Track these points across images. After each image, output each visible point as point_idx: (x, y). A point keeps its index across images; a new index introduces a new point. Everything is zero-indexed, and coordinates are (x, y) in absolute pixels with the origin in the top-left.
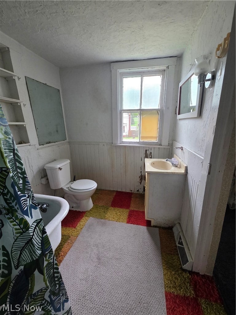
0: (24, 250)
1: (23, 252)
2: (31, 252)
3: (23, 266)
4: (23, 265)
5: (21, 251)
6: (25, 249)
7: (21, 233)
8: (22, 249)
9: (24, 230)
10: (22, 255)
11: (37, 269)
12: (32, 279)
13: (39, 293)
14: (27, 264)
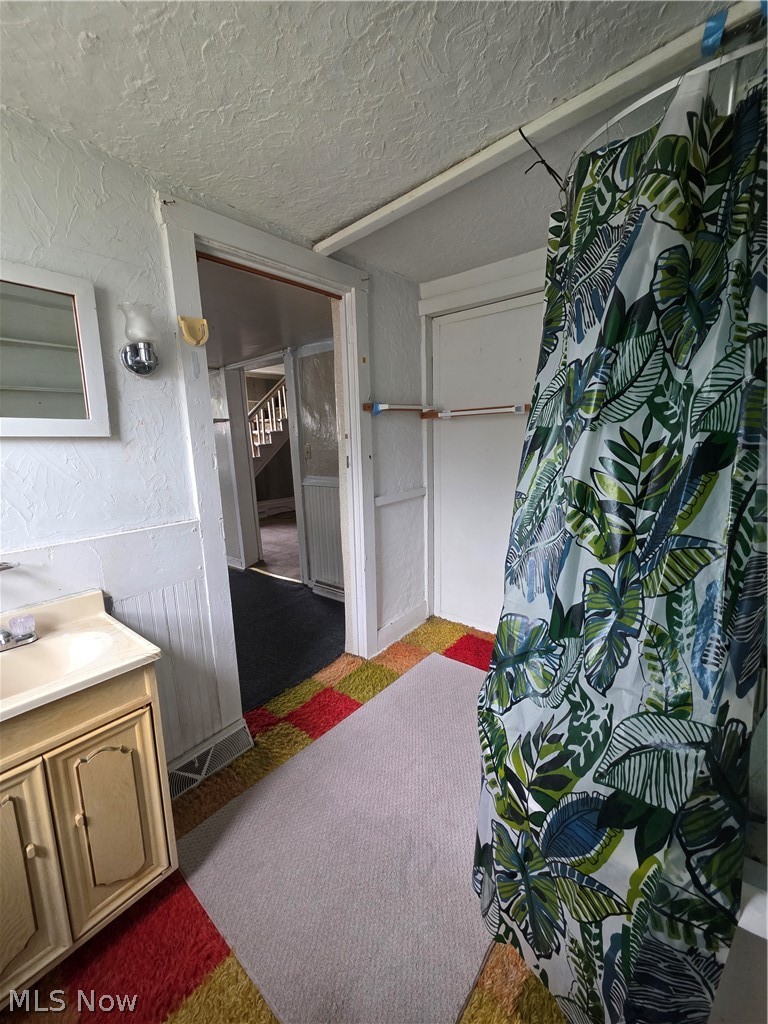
0: (640, 755)
1: (634, 756)
2: (650, 777)
3: (613, 790)
4: (613, 787)
5: (631, 750)
6: (643, 756)
7: (659, 713)
8: (637, 749)
9: (669, 708)
10: (627, 761)
11: (635, 829)
12: (610, 838)
13: (601, 895)
14: (625, 793)
